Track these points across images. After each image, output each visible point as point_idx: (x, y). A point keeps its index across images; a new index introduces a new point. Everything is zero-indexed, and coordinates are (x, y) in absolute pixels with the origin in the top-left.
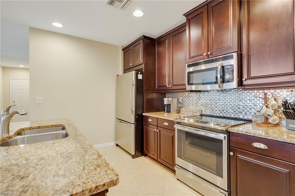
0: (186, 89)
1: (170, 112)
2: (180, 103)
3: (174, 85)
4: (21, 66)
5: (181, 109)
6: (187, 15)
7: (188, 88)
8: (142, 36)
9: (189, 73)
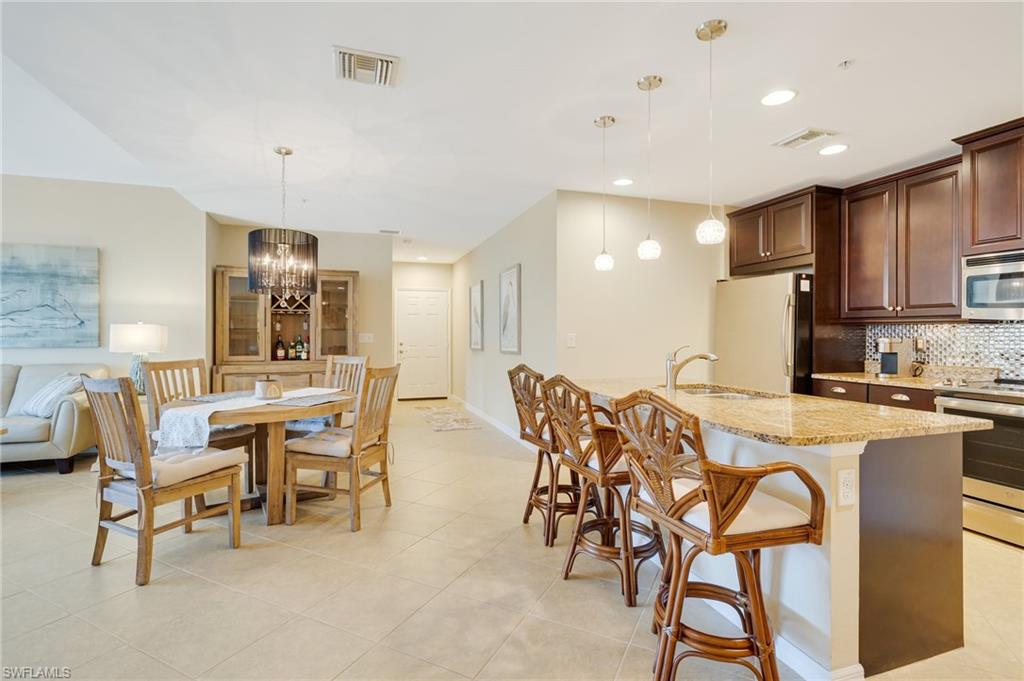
0: (960, 316)
1: (896, 373)
2: (921, 350)
3: (909, 306)
4: (422, 259)
5: (924, 366)
6: (965, 141)
7: (967, 313)
8: (811, 187)
9: (971, 280)
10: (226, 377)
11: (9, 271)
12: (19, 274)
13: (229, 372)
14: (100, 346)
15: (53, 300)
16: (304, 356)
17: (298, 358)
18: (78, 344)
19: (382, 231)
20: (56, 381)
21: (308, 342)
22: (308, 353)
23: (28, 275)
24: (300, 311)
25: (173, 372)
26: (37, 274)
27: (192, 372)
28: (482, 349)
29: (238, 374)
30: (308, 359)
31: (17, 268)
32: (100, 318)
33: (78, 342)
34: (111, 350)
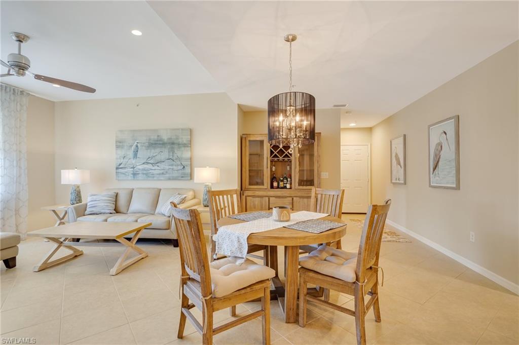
4: (352, 125)
10: (248, 198)
11: (157, 142)
12: (160, 144)
13: (250, 194)
14: (191, 179)
15: (173, 156)
16: (288, 186)
17: (285, 187)
18: (183, 178)
19: (335, 106)
20: (173, 197)
21: (291, 178)
22: (291, 184)
23: (164, 144)
24: (286, 159)
25: (223, 197)
26: (166, 143)
27: (233, 197)
28: (405, 183)
29: (254, 196)
30: (291, 188)
31: (160, 141)
32: (191, 164)
33: (182, 177)
34: (195, 182)
